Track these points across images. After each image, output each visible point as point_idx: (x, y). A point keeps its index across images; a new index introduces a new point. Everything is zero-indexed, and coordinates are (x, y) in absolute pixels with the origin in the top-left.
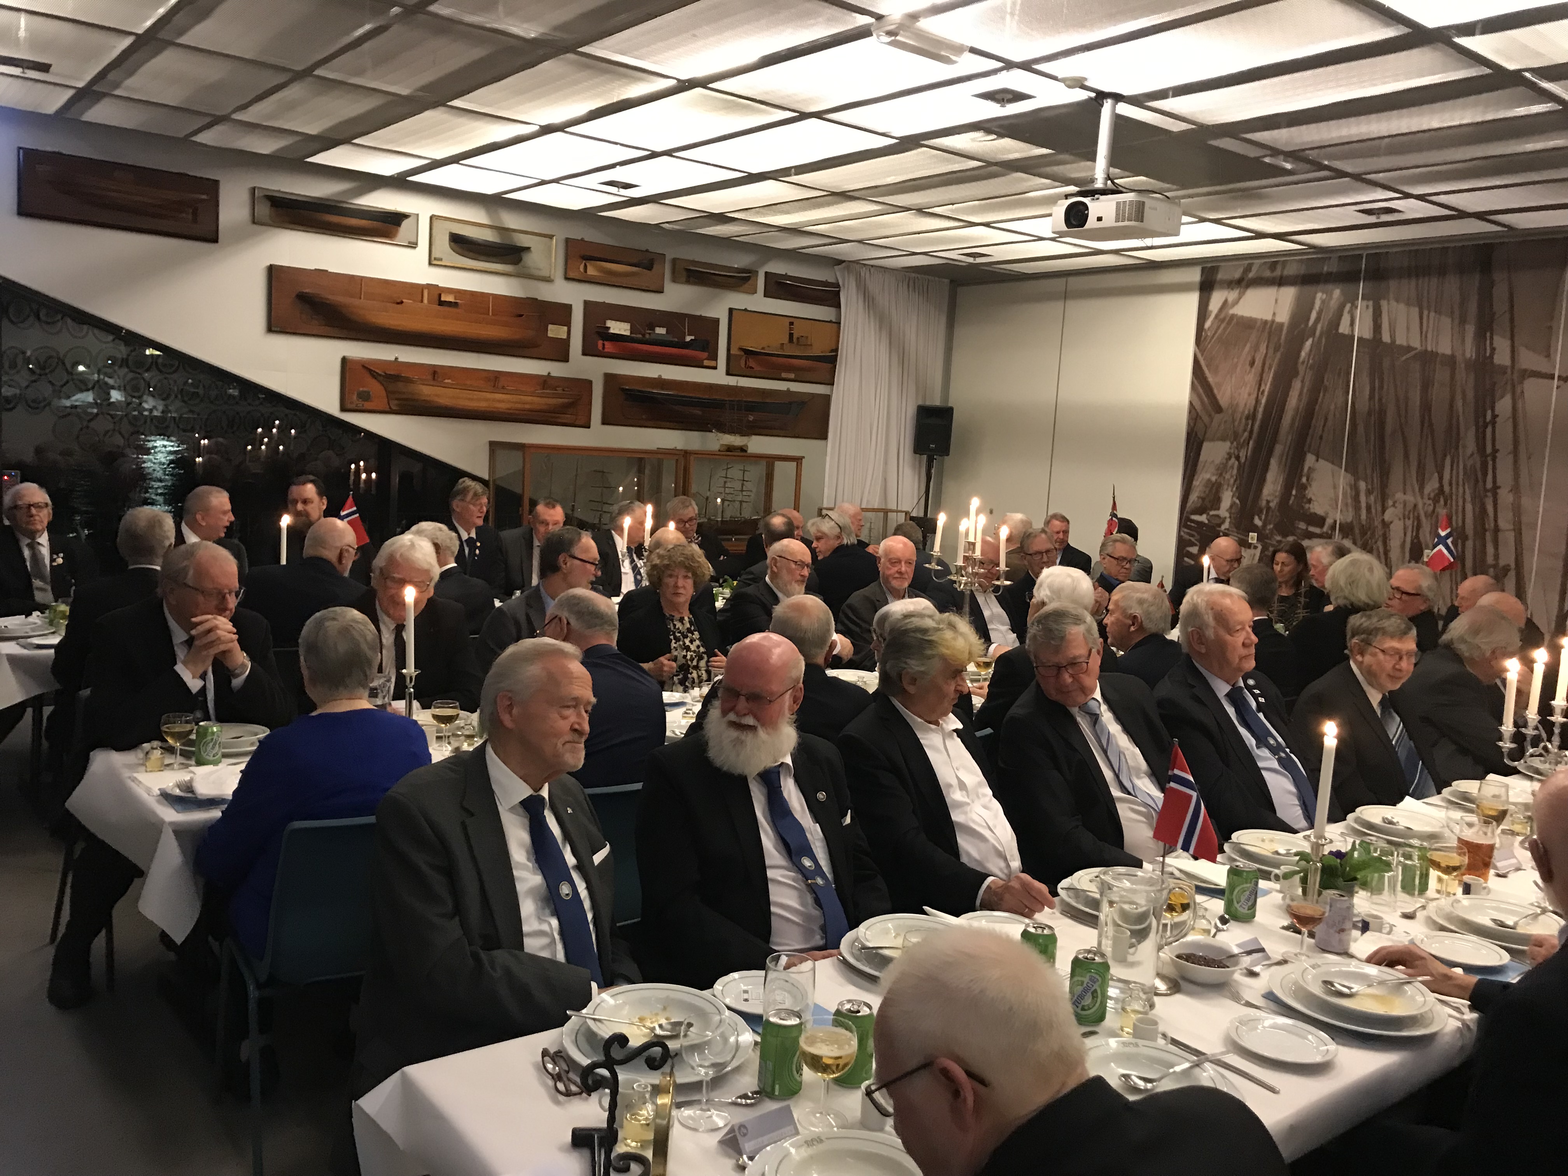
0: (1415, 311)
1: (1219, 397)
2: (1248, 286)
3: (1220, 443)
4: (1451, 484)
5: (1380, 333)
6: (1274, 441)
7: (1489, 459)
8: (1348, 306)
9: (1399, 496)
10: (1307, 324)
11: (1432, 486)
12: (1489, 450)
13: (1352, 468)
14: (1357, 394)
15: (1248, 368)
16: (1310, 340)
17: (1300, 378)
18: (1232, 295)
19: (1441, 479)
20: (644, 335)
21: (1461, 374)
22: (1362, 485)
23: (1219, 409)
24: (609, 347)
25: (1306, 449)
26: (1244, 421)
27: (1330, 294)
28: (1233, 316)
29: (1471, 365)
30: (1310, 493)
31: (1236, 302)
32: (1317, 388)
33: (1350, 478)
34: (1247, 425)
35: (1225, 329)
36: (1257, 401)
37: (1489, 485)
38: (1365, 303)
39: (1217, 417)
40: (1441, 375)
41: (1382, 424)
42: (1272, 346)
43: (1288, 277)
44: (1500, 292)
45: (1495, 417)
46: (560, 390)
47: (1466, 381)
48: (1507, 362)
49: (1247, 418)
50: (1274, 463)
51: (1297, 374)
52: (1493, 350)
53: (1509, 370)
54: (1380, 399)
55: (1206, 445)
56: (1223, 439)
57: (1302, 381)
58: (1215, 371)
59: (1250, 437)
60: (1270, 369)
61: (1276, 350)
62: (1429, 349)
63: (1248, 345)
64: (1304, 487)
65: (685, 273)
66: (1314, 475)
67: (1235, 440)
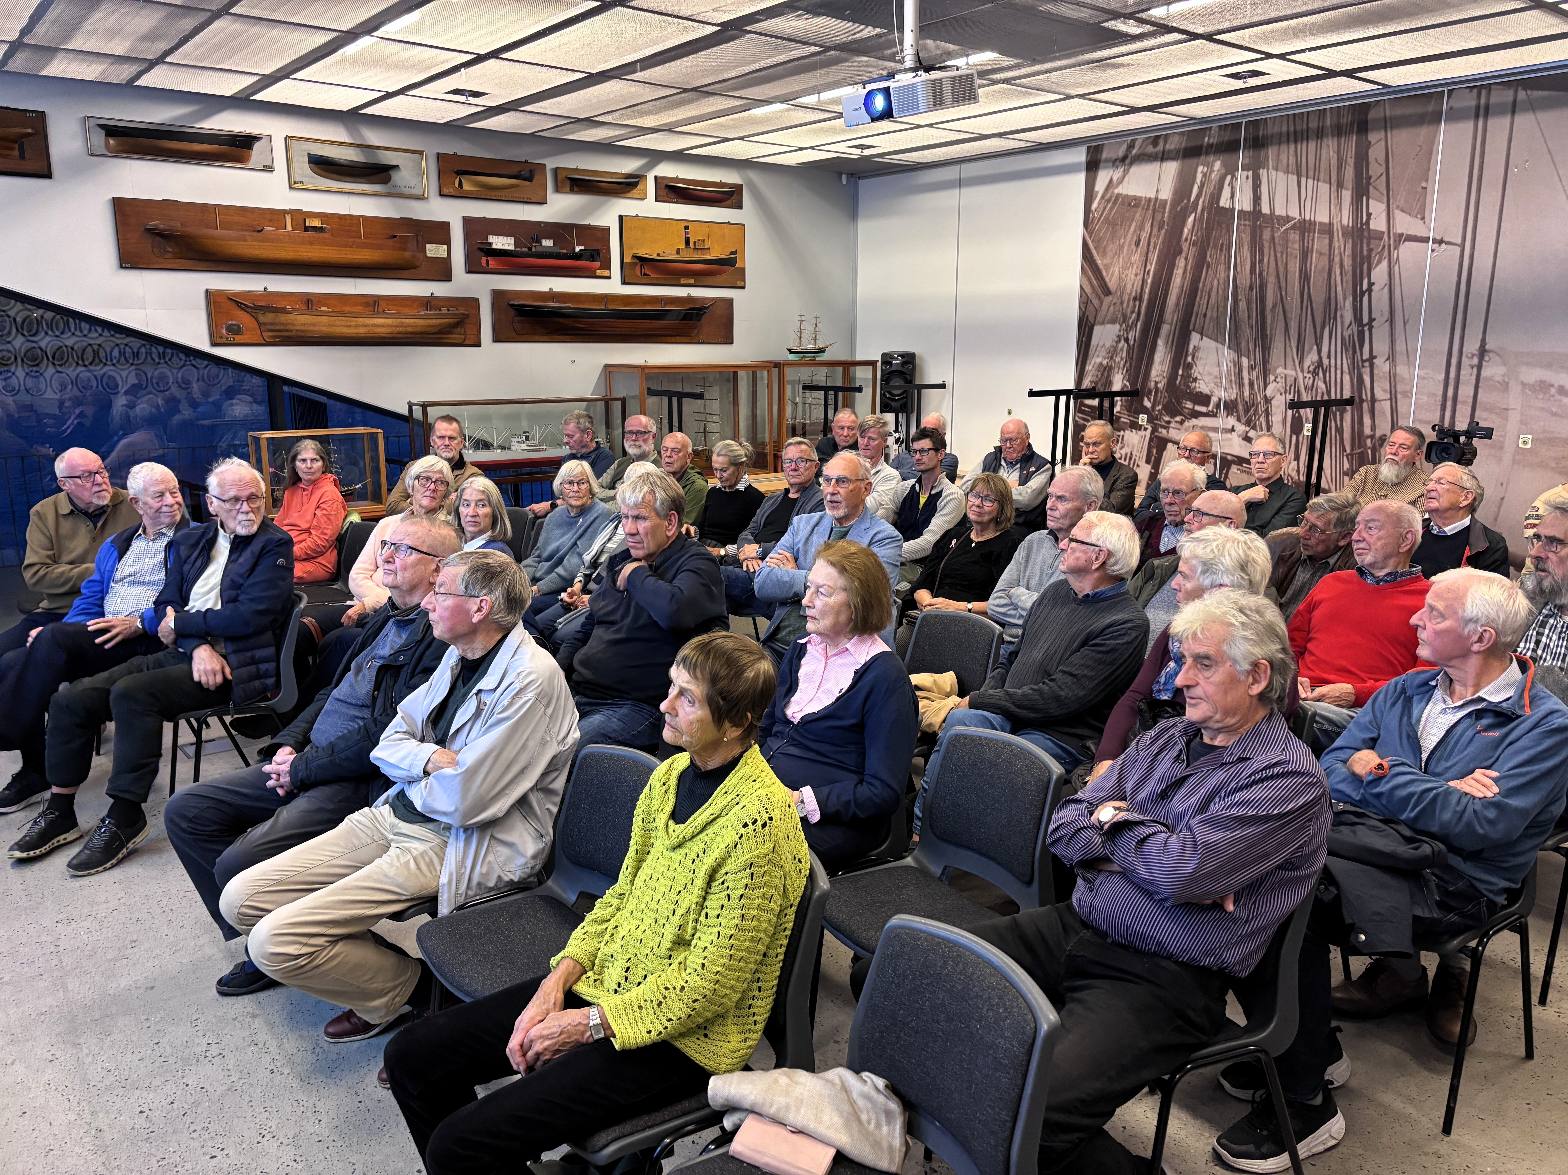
0: (1293, 178)
1: (1107, 280)
2: (1131, 164)
3: (1109, 326)
4: (1329, 357)
5: (1260, 205)
6: (1161, 321)
7: (1366, 328)
8: (1229, 178)
9: (1280, 370)
10: (1189, 200)
11: (1311, 358)
12: (1365, 320)
13: (1236, 345)
14: (1239, 269)
15: (1133, 247)
16: (1193, 215)
17: (1184, 255)
18: (1117, 174)
19: (1319, 352)
20: (530, 249)
21: (1339, 242)
22: (1245, 362)
23: (1107, 292)
24: (493, 263)
25: (1191, 327)
26: (1131, 303)
27: (1210, 166)
28: (1118, 195)
29: (1347, 233)
30: (1195, 372)
31: (1121, 181)
32: (1200, 263)
33: (1233, 355)
34: (1134, 306)
35: (1111, 209)
36: (1144, 281)
37: (1366, 356)
38: (1245, 173)
39: (1107, 300)
40: (1319, 244)
41: (1262, 299)
42: (1156, 224)
43: (1169, 151)
44: (1376, 153)
45: (1371, 284)
46: (444, 311)
47: (1343, 248)
48: (1383, 227)
49: (1135, 299)
50: (1160, 343)
51: (1180, 252)
52: (1369, 215)
53: (1386, 237)
54: (1261, 274)
55: (1097, 329)
56: (1113, 322)
57: (1186, 259)
58: (1104, 254)
59: (1138, 320)
60: (1155, 248)
61: (1160, 228)
62: (1307, 218)
63: (1134, 224)
64: (1189, 367)
65: (568, 182)
66: (1200, 354)
67: (1124, 321)
